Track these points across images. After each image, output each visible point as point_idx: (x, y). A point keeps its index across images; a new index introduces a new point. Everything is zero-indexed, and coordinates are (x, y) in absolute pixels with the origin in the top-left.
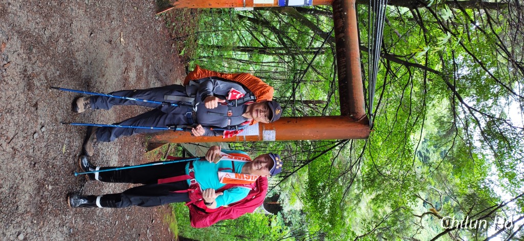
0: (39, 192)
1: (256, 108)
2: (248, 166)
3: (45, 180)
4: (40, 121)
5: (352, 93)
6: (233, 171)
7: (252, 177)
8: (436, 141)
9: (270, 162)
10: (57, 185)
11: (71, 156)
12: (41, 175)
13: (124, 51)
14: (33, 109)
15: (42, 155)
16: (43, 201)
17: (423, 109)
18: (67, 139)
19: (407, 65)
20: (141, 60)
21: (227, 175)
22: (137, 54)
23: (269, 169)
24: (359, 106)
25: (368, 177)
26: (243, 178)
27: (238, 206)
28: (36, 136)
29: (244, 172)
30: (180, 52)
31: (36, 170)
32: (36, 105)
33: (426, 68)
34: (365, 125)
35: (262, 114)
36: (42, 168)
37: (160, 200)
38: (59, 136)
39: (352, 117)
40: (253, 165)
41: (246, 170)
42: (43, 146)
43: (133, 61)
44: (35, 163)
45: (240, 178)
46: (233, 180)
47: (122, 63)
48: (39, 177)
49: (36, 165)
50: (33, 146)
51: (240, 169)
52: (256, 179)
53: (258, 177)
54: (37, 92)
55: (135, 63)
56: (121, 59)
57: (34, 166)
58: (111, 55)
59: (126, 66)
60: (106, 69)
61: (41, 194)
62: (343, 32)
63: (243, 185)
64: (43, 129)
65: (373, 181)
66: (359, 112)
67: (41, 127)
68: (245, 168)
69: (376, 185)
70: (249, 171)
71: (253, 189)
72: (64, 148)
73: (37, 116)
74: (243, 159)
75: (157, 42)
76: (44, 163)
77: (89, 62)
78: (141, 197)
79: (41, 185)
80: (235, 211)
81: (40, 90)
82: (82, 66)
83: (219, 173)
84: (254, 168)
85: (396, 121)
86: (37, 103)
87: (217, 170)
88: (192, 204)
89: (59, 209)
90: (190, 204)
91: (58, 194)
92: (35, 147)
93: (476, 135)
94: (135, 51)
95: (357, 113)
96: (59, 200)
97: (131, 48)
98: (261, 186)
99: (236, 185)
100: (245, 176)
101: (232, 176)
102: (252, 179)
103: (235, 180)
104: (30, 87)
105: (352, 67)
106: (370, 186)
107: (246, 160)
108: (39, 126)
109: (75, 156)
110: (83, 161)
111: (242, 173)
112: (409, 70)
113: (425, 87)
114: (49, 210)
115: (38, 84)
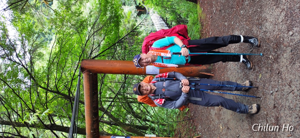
0: (278, 56)
1: (148, 92)
2: (154, 60)
3: (273, 62)
4: (273, 97)
5: (90, 86)
6: (162, 57)
7: (151, 54)
8: (43, 45)
9: (141, 63)
10: (266, 57)
11: (257, 71)
12: (275, 66)
13: (221, 120)
14: (276, 105)
15: (273, 77)
16: (276, 50)
17: (50, 66)
18: (258, 81)
19: (58, 92)
20: (211, 113)
21: (166, 55)
22: (213, 117)
23: (141, 58)
24: (87, 79)
25: (84, 27)
26: (156, 53)
27: (159, 37)
28: (276, 90)
29: (156, 57)
30: (189, 110)
31: (278, 70)
32: (275, 107)
33: (47, 90)
34: (83, 68)
35: (145, 88)
36: (274, 69)
37: (205, 41)
38: (263, 84)
39: (91, 73)
40: (151, 61)
41: (155, 58)
42: (273, 82)
43: (216, 113)
44: (278, 74)
45: (158, 53)
46: (163, 52)
47: (222, 114)
48: (277, 65)
49: (278, 73)
50: (279, 84)
51: (158, 58)
52: (149, 52)
53: (148, 54)
54: (273, 114)
55: (215, 112)
56: (222, 117)
57: (279, 72)
58: (228, 121)
59: (220, 112)
60: (232, 114)
61: (276, 55)
62: (94, 121)
63: (157, 49)
64: (272, 92)
65: (81, 24)
66: (87, 75)
67: (273, 94)
68: (156, 59)
69: (79, 22)
70: (153, 57)
71: (151, 46)
72: (260, 77)
73: (274, 100)
74: (156, 64)
75: (201, 120)
76: (273, 72)
77: (241, 121)
78: (217, 43)
79: (276, 59)
80: (161, 34)
81: (271, 115)
82: (246, 120)
83: (170, 56)
84: (150, 59)
85: (66, 59)
86: (274, 108)
87: (172, 58)
88: (186, 38)
89: (266, 42)
90: (188, 38)
91: (267, 51)
92: (277, 83)
93: (19, 48)
94: (214, 119)
95: (88, 75)
96: (266, 48)
97: (217, 121)
98: (146, 48)
99: (160, 49)
100: (155, 54)
101: (163, 54)
102: (151, 53)
103: (161, 52)
104: (277, 119)
105: (90, 101)
106: (83, 22)
107: (154, 63)
108: (274, 94)
109: (254, 70)
110: (250, 65)
111: (157, 56)
112: (57, 89)
113: (48, 79)
114: (273, 44)
115: (272, 118)
